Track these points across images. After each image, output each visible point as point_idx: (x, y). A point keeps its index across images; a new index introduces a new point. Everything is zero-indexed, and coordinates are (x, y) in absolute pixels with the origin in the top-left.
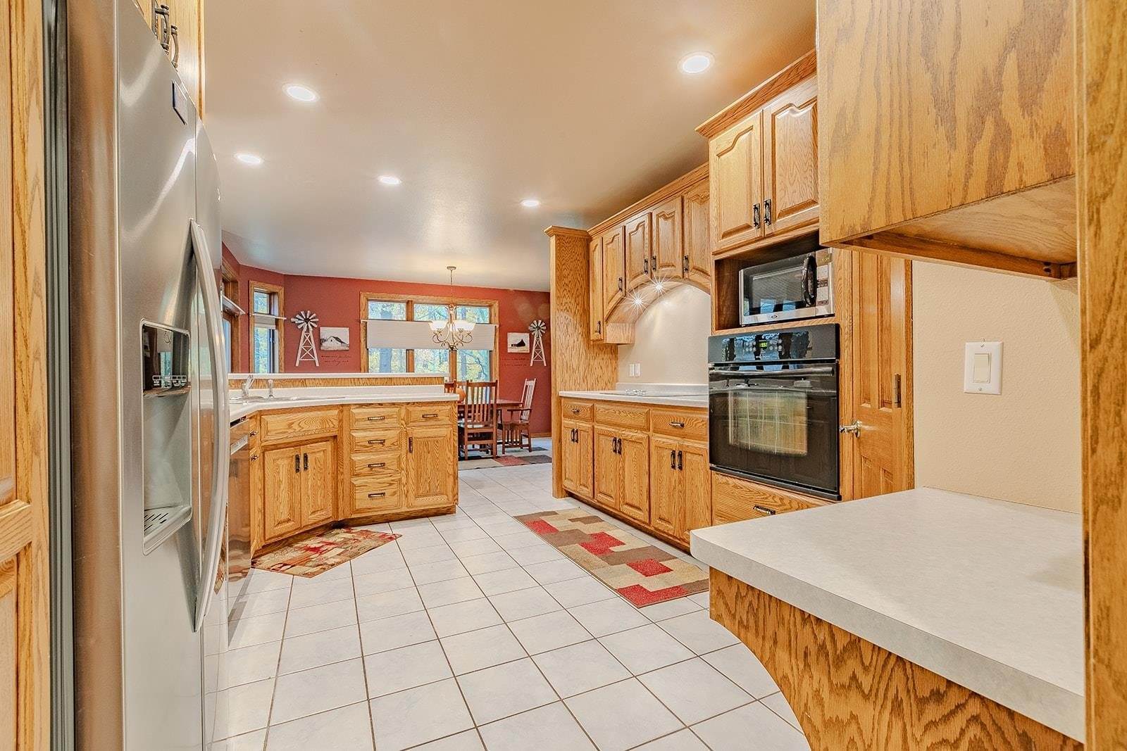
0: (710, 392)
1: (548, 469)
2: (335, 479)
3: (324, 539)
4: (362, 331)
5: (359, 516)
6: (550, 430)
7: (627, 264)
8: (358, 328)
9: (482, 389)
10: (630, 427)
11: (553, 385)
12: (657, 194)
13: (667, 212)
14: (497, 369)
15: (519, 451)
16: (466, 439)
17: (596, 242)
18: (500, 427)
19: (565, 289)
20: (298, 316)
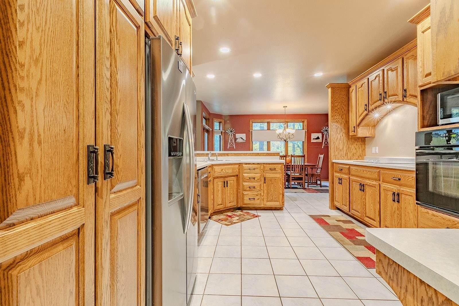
0: (416, 162)
1: (327, 196)
2: (237, 191)
3: (233, 213)
4: (251, 135)
5: (245, 206)
6: (328, 178)
7: (370, 97)
8: (249, 133)
9: (300, 158)
10: (369, 179)
11: (329, 157)
12: (387, 59)
13: (393, 67)
14: (306, 150)
15: (316, 187)
16: (291, 180)
17: (353, 88)
18: (307, 175)
19: (336, 112)
20: (228, 130)
